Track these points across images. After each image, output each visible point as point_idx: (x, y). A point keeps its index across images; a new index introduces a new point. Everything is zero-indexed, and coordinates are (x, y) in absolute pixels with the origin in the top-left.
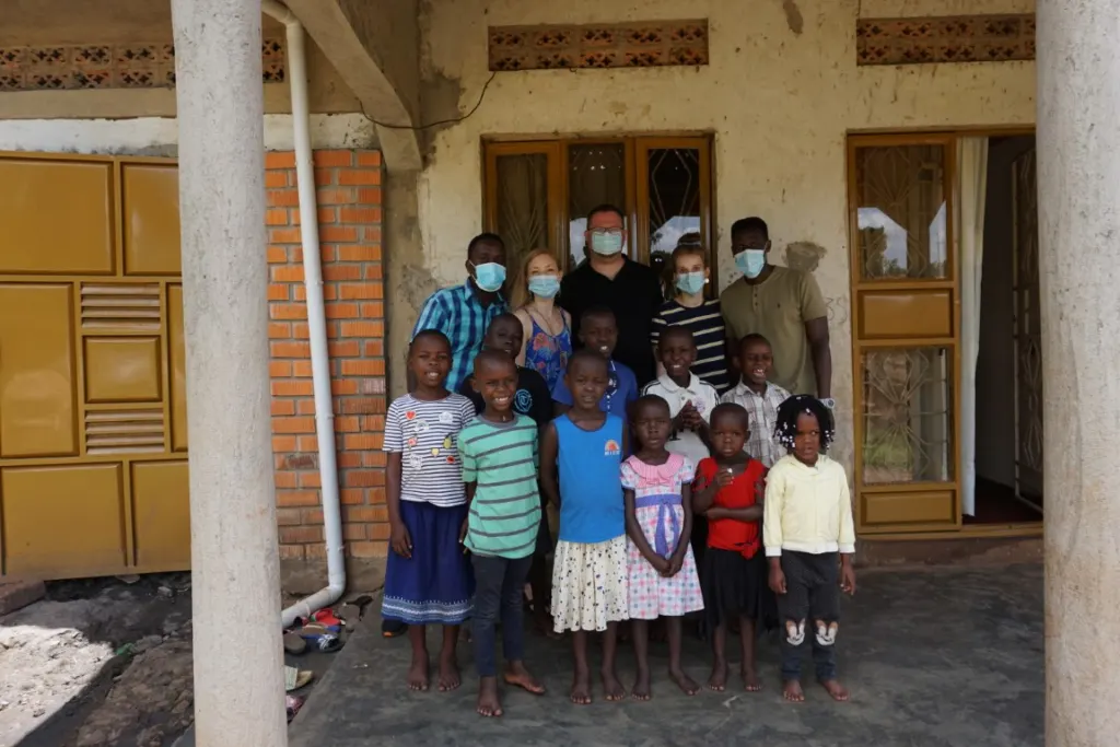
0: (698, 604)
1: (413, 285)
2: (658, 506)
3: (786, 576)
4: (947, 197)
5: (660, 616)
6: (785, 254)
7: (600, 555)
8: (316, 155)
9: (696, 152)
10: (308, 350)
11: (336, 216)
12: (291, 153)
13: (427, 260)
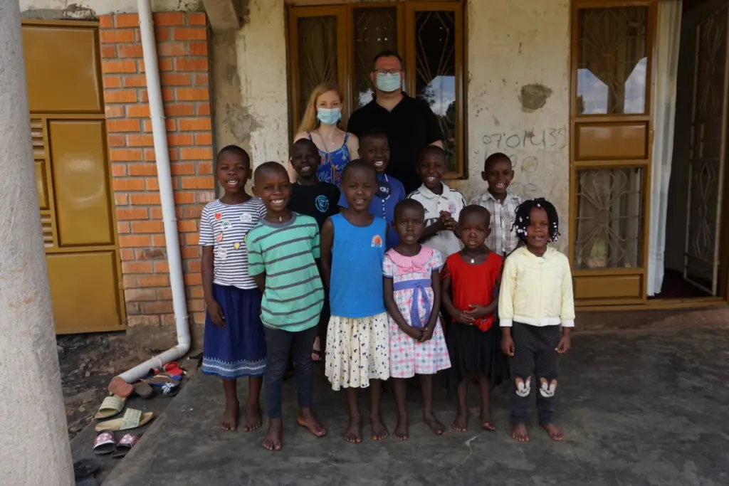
0: (446, 364)
1: (234, 119)
2: (412, 289)
3: (514, 341)
4: (648, 54)
5: (416, 374)
6: (520, 94)
7: (364, 328)
8: (155, 17)
9: (452, 14)
10: (155, 169)
11: (173, 65)
12: (136, 15)
13: (245, 100)
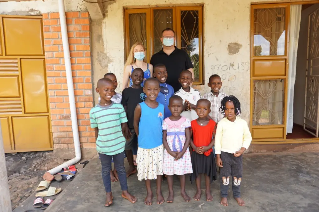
0: (191, 171)
1: (101, 58)
2: (174, 136)
4: (286, 29)
5: (174, 174)
6: (228, 47)
8: (66, 14)
9: (197, 12)
10: (66, 80)
11: (74, 35)
12: (58, 13)
13: (105, 50)
